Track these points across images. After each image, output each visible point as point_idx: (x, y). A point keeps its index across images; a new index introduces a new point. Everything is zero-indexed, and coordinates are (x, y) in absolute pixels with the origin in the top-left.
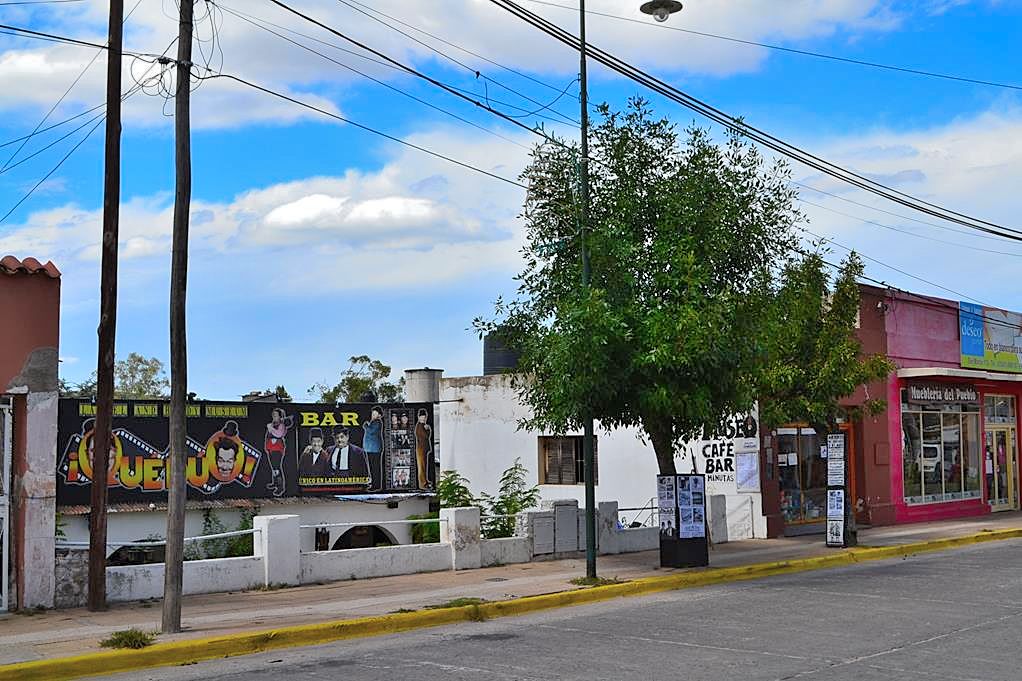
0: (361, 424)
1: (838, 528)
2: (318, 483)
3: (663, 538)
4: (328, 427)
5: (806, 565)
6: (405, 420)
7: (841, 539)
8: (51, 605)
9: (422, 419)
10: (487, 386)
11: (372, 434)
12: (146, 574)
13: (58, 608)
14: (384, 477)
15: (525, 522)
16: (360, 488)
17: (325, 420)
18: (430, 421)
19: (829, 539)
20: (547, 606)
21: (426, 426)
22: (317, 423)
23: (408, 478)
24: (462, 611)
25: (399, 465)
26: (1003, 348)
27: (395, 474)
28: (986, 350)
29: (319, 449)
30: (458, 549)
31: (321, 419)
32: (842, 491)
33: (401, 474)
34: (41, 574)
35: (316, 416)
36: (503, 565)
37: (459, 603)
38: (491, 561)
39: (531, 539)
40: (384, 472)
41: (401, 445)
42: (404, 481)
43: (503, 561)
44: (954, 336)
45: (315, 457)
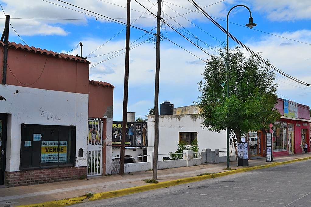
0: (128, 127)
1: (270, 157)
2: (116, 144)
3: (239, 159)
4: (119, 128)
5: (267, 166)
6: (140, 126)
7: (270, 160)
8: (111, 174)
9: (144, 126)
10: (163, 118)
11: (131, 130)
12: (129, 166)
13: (113, 174)
14: (134, 142)
15: (200, 154)
16: (128, 145)
17: (118, 126)
18: (147, 127)
19: (267, 160)
20: (224, 175)
21: (145, 128)
22: (116, 127)
23: (140, 142)
24: (210, 176)
25: (138, 139)
26: (292, 112)
27: (137, 141)
28: (289, 112)
29: (117, 134)
30: (188, 161)
31: (117, 126)
32: (271, 148)
33: (139, 142)
34: (109, 166)
35: (116, 125)
36: (197, 165)
37: (206, 174)
38: (194, 164)
39: (202, 159)
40: (134, 141)
41: (138, 134)
42: (139, 143)
43: (196, 164)
44: (282, 108)
45: (116, 136)
